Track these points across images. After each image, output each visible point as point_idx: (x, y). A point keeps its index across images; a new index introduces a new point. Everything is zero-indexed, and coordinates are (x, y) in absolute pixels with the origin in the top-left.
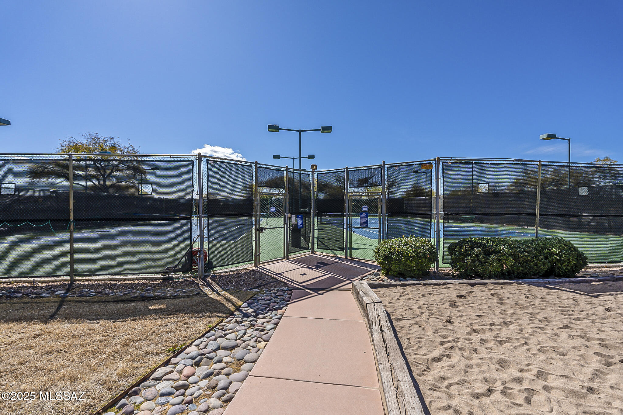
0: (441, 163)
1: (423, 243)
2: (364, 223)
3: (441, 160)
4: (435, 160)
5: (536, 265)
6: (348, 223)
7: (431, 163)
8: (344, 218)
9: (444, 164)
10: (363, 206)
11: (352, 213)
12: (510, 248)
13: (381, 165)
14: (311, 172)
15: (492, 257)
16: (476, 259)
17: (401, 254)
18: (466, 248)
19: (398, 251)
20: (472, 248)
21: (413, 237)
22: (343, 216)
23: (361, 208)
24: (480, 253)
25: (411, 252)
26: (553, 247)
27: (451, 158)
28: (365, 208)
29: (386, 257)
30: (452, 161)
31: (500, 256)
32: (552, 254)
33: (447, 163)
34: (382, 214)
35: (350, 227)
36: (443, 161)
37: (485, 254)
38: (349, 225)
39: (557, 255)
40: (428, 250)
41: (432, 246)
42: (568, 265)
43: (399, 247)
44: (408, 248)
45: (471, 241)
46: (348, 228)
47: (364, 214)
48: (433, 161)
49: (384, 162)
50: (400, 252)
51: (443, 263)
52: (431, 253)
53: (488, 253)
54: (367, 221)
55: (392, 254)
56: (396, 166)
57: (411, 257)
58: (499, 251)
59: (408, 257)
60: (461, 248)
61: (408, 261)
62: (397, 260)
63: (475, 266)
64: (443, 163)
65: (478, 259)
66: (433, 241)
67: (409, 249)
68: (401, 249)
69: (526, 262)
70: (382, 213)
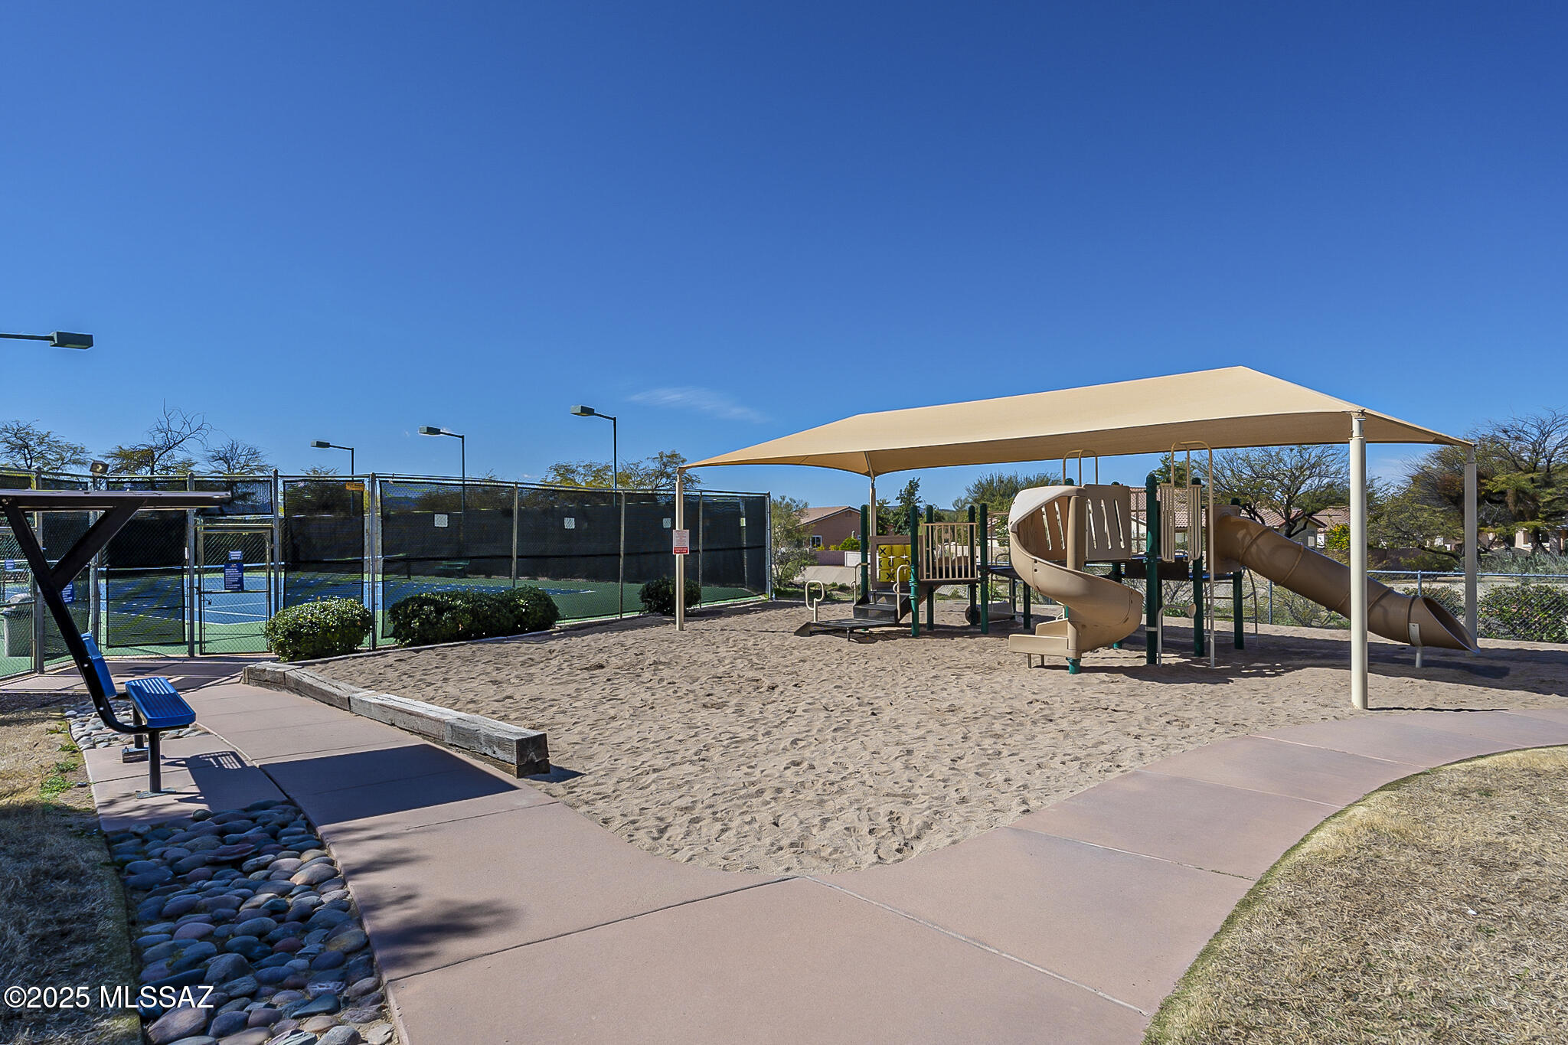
0: (377, 482)
1: (351, 606)
2: (234, 583)
3: (378, 477)
4: (368, 477)
5: (498, 621)
6: (196, 585)
7: (363, 481)
8: (185, 576)
9: (383, 483)
10: (232, 551)
11: (205, 565)
12: (468, 602)
13: (271, 477)
14: (90, 477)
15: (446, 615)
16: (426, 621)
17: (316, 625)
18: (413, 607)
19: (311, 622)
20: (421, 607)
21: (335, 600)
22: (182, 572)
23: (227, 555)
24: (431, 612)
25: (332, 621)
26: (521, 598)
27: (393, 474)
28: (235, 555)
29: (290, 632)
30: (395, 480)
31: (455, 613)
32: (519, 606)
33: (388, 481)
34: (272, 564)
35: (200, 593)
36: (381, 479)
37: (436, 613)
38: (199, 588)
39: (523, 607)
40: (358, 615)
41: (365, 611)
42: (534, 619)
43: (312, 615)
44: (328, 615)
45: (420, 598)
46: (196, 597)
47: (234, 565)
48: (365, 479)
49: (276, 472)
50: (315, 623)
51: (383, 637)
52: (363, 619)
53: (440, 611)
54: (241, 580)
55: (302, 628)
56: (301, 481)
57: (332, 627)
58: (455, 607)
59: (327, 629)
60: (407, 608)
61: (328, 634)
62: (310, 635)
63: (424, 630)
64: (380, 482)
65: (428, 621)
66: (367, 604)
67: (329, 617)
68: (316, 618)
69: (486, 618)
70: (272, 562)
